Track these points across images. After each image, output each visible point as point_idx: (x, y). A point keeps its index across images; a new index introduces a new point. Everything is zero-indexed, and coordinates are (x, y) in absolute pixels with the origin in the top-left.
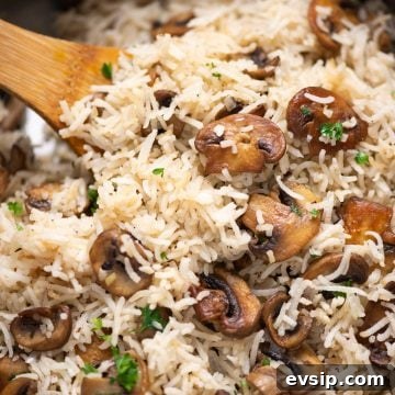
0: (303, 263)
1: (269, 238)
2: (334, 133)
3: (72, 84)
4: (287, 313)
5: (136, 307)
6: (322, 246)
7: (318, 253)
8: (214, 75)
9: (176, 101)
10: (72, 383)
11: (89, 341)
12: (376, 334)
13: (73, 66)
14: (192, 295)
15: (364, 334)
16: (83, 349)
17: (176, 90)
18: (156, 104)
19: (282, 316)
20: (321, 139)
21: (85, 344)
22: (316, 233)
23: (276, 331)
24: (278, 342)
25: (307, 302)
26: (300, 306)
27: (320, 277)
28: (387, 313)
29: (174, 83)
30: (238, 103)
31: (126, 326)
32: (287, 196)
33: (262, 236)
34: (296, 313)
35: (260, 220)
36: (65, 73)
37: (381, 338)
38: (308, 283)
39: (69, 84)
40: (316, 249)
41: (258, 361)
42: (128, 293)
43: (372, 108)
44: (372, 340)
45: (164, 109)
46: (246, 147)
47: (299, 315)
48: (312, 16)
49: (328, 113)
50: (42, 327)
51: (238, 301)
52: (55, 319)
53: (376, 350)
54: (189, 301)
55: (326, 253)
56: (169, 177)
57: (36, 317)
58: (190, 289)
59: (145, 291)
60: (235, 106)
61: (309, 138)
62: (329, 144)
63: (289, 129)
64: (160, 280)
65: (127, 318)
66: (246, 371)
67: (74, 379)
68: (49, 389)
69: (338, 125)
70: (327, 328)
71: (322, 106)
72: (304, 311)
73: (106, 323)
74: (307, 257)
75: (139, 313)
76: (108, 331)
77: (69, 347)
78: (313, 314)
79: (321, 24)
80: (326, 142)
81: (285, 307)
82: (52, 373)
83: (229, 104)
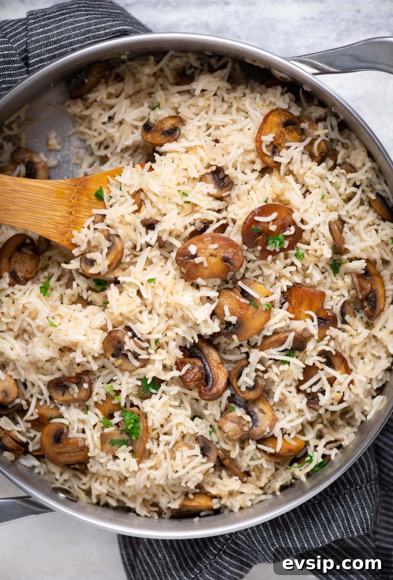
0: (259, 339)
1: (234, 325)
2: (278, 242)
3: (73, 213)
4: (247, 375)
5: (138, 379)
6: (272, 329)
7: (269, 334)
8: (185, 202)
9: (158, 227)
10: (94, 428)
11: (105, 398)
12: (311, 387)
13: (71, 199)
14: (179, 369)
15: (302, 388)
16: (101, 403)
17: (158, 218)
18: (143, 230)
19: (243, 378)
20: (268, 248)
21: (102, 400)
22: (268, 319)
23: (239, 388)
24: (241, 395)
25: (262, 368)
26: (257, 370)
27: (271, 350)
28: (319, 371)
29: (155, 210)
30: (205, 223)
31: (131, 391)
32: (247, 292)
33: (229, 324)
34: (254, 375)
35: (227, 313)
36: (68, 206)
37: (315, 389)
38: (263, 354)
39: (71, 213)
40: (268, 330)
41: (226, 409)
42: (132, 370)
43: (305, 219)
44: (309, 391)
45: (151, 232)
46: (213, 260)
47: (257, 376)
48: (258, 141)
49: (273, 228)
50: (70, 390)
51: (210, 368)
52: (79, 384)
53: (310, 398)
54: (176, 373)
55: (275, 333)
56: (160, 283)
57: (66, 383)
58: (176, 364)
59: (143, 369)
60: (203, 226)
61: (259, 248)
62: (275, 250)
63: (244, 243)
64: (154, 361)
65: (131, 386)
66: (218, 418)
67: (95, 426)
68: (77, 432)
69: (281, 236)
70: (276, 384)
71: (269, 223)
72: (259, 373)
73: (116, 387)
74: (261, 336)
75: (139, 383)
76: (118, 392)
77: (90, 403)
78: (266, 376)
79: (265, 150)
80: (272, 250)
81: (246, 371)
82: (79, 420)
83: (199, 225)
